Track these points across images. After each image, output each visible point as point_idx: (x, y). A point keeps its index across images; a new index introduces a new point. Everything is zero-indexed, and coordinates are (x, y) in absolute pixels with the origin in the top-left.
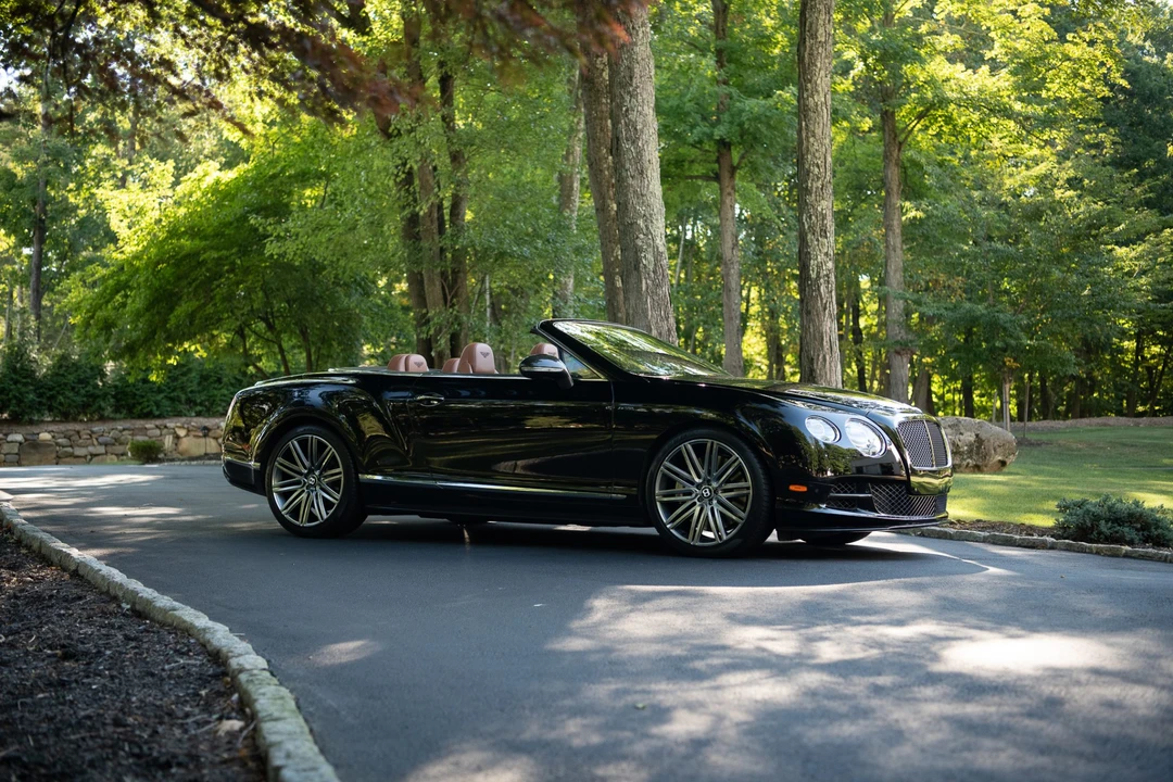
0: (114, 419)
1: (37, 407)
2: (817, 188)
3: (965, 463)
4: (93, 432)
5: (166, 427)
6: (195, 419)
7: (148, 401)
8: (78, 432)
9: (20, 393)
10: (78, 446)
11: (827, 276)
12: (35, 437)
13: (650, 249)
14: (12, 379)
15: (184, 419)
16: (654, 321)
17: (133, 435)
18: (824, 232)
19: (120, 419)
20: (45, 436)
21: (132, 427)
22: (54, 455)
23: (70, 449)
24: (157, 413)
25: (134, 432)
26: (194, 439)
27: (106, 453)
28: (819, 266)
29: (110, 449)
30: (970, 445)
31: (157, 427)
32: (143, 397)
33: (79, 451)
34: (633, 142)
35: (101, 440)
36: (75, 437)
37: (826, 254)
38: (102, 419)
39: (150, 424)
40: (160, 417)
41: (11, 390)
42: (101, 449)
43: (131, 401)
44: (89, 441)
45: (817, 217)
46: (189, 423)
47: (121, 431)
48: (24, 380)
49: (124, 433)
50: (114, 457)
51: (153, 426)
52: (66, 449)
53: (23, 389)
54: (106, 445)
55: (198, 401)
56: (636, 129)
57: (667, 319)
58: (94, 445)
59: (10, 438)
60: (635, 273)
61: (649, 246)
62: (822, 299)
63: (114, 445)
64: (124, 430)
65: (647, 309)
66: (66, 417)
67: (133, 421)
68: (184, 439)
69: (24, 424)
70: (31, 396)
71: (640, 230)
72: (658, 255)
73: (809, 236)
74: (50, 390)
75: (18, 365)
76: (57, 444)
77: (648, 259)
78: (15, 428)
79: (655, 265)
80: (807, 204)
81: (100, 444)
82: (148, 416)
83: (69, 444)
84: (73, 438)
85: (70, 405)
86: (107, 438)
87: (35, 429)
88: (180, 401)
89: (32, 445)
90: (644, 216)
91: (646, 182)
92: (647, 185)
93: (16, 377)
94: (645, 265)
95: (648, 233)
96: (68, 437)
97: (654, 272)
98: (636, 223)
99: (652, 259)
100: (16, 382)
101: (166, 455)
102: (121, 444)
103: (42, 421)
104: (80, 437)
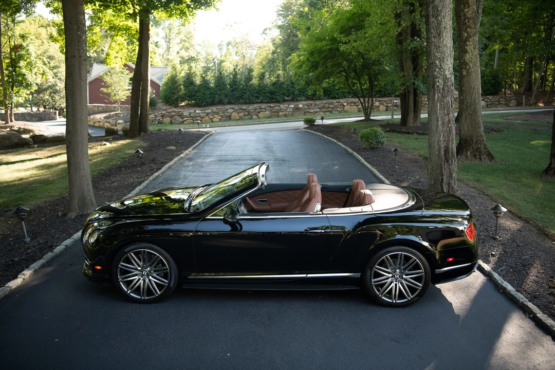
0: (324, 99)
1: (299, 95)
4: (316, 104)
5: (340, 102)
6: (350, 99)
7: (334, 93)
8: (311, 104)
9: (294, 91)
10: (311, 109)
12: (298, 106)
13: (441, 77)
15: (346, 99)
16: (440, 117)
20: (301, 106)
21: (329, 102)
22: (303, 112)
23: (308, 110)
24: (337, 97)
25: (329, 104)
26: (349, 106)
27: (320, 111)
31: (337, 102)
32: (333, 91)
33: (311, 111)
34: (436, 17)
35: (318, 107)
36: (310, 106)
38: (320, 99)
39: (334, 101)
40: (339, 98)
42: (318, 110)
43: (329, 93)
44: (315, 107)
46: (348, 101)
50: (322, 112)
54: (320, 109)
56: (438, 10)
57: (448, 114)
58: (316, 109)
59: (290, 106)
60: (432, 89)
63: (322, 108)
64: (326, 103)
65: (437, 110)
66: (308, 99)
67: (329, 100)
68: (346, 106)
69: (295, 101)
70: (297, 92)
71: (437, 66)
72: (445, 79)
76: (304, 108)
77: (440, 83)
78: (292, 103)
79: (444, 85)
81: (318, 108)
82: (334, 98)
83: (308, 108)
85: (309, 95)
86: (320, 106)
87: (297, 103)
88: (345, 93)
89: (297, 109)
90: (440, 58)
91: (442, 40)
92: (443, 41)
93: (292, 85)
94: (438, 86)
95: (441, 68)
96: (308, 106)
97: (442, 89)
98: (435, 62)
99: (442, 82)
100: (292, 87)
101: (340, 112)
102: (325, 108)
103: (301, 100)
104: (312, 106)
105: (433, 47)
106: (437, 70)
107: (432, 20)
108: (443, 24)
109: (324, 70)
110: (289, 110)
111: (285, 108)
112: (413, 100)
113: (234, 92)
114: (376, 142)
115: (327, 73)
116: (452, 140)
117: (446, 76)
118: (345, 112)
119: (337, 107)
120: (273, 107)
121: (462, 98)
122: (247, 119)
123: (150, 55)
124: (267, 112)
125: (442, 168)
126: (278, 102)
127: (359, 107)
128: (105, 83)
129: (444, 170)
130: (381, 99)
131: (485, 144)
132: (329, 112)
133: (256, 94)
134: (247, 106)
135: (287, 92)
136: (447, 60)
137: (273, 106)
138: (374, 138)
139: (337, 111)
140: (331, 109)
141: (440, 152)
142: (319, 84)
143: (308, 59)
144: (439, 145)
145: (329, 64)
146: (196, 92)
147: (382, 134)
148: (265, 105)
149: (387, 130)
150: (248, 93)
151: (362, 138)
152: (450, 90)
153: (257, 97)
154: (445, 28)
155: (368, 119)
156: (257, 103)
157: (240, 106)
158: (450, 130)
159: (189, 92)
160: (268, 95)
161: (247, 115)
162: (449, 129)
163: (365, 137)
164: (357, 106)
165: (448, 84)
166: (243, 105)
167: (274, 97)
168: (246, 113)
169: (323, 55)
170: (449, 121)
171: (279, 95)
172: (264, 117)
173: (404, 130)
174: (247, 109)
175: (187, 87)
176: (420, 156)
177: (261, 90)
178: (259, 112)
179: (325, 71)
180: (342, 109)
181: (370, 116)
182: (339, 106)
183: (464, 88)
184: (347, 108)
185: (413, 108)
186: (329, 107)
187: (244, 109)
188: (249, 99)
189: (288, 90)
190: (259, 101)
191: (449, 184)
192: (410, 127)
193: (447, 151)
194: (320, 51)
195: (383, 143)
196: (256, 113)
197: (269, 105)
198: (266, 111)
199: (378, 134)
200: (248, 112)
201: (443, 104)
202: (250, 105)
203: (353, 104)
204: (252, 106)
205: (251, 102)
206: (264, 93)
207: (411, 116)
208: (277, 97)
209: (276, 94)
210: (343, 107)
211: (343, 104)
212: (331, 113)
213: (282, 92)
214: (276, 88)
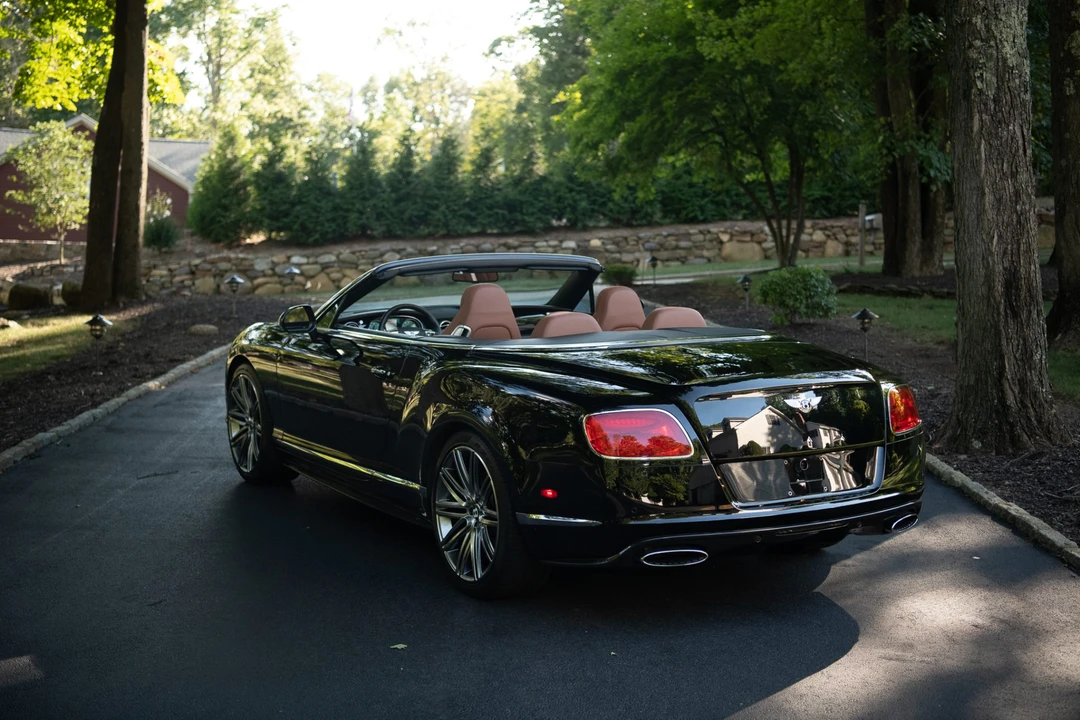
0: (659, 225)
1: (591, 214)
4: (640, 238)
5: (709, 232)
6: (740, 224)
7: (693, 206)
8: (626, 239)
9: (575, 201)
10: (626, 252)
12: (586, 244)
13: (991, 64)
14: (567, 187)
15: (728, 224)
16: (988, 182)
17: (677, 240)
19: (667, 225)
20: (595, 243)
21: (677, 232)
23: (617, 255)
24: (701, 218)
25: (678, 237)
26: (737, 244)
29: (655, 254)
31: (701, 232)
32: (688, 201)
33: (627, 257)
35: (647, 245)
36: (623, 244)
38: (651, 224)
39: (693, 230)
40: (705, 221)
41: (566, 199)
42: (647, 255)
43: (677, 206)
44: (636, 248)
46: (732, 228)
47: (666, 237)
49: (670, 238)
50: (659, 262)
51: (696, 231)
52: (614, 255)
53: (578, 197)
54: (651, 250)
55: (744, 204)
57: (1014, 175)
58: (639, 251)
59: (565, 245)
61: (989, 58)
63: (659, 250)
64: (669, 235)
65: (978, 162)
66: (616, 223)
67: (679, 226)
68: (727, 244)
69: (579, 231)
70: (584, 204)
71: (976, 33)
72: (1003, 70)
74: (603, 196)
76: (607, 251)
77: (986, 82)
78: (569, 235)
79: (998, 88)
81: (646, 250)
82: (693, 221)
83: (617, 250)
84: (620, 244)
85: (619, 212)
86: (652, 244)
87: (586, 236)
88: (724, 205)
89: (584, 251)
90: (985, 8)
93: (570, 185)
94: (981, 91)
95: (990, 35)
96: (616, 243)
97: (994, 101)
98: (970, 22)
99: (994, 80)
100: (571, 190)
101: (709, 260)
102: (666, 249)
103: (596, 228)
104: (627, 243)
106: (978, 43)
109: (653, 123)
111: (550, 250)
112: (918, 199)
113: (403, 204)
114: (807, 307)
115: (662, 129)
116: (1029, 250)
117: (1005, 60)
118: (725, 259)
119: (702, 248)
120: (515, 248)
121: (1063, 163)
123: (147, 75)
125: (998, 334)
126: (530, 232)
127: (765, 245)
128: (21, 175)
129: (1004, 342)
130: (828, 223)
132: (678, 259)
133: (467, 211)
134: (440, 243)
135: (555, 205)
136: (1008, 14)
137: (517, 243)
138: (799, 293)
139: (702, 257)
140: (682, 253)
141: (991, 288)
142: (643, 169)
143: (610, 93)
144: (987, 267)
145: (669, 103)
146: (293, 205)
147: (823, 282)
148: (492, 240)
149: (842, 287)
150: (443, 208)
151: (765, 294)
152: (1018, 102)
153: (471, 220)
156: (470, 235)
157: (420, 245)
158: (1019, 222)
159: (272, 203)
160: (500, 211)
162: (1019, 216)
163: (774, 290)
164: (760, 243)
165: (1011, 84)
166: (428, 242)
167: (519, 217)
169: (650, 81)
170: (1017, 194)
171: (533, 214)
173: (893, 286)
175: (266, 189)
177: (481, 199)
179: (658, 125)
180: (717, 251)
181: (793, 259)
182: (707, 244)
183: (1068, 136)
184: (728, 248)
185: (919, 224)
187: (432, 254)
188: (446, 225)
189: (559, 199)
190: (475, 230)
191: (1023, 383)
192: (913, 277)
193: (1012, 281)
194: (643, 69)
195: (827, 311)
197: (503, 241)
199: (813, 281)
201: (996, 143)
202: (450, 241)
203: (748, 238)
204: (454, 244)
205: (452, 233)
206: (491, 208)
207: (915, 246)
208: (526, 218)
209: (524, 211)
210: (719, 246)
211: (718, 238)
212: (683, 263)
213: (542, 204)
214: (525, 192)
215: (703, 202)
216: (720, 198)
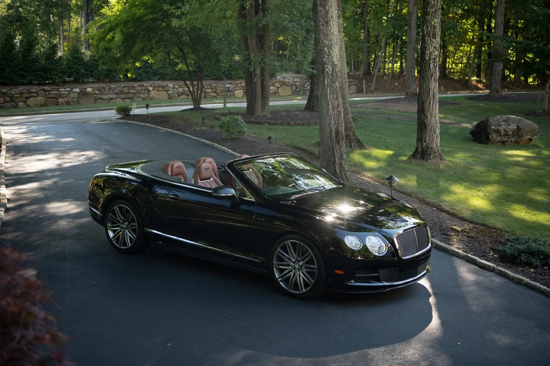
1: (86, 75)
2: (432, 12)
3: (510, 140)
4: (111, 88)
5: (143, 86)
6: (157, 82)
8: (104, 88)
9: (78, 69)
10: (104, 94)
11: (435, 59)
12: (85, 90)
13: (330, 63)
14: (73, 62)
15: (152, 82)
16: (330, 101)
18: (434, 36)
19: (123, 82)
20: (89, 90)
21: (128, 86)
22: (93, 99)
23: (100, 96)
24: (139, 79)
25: (129, 88)
26: (156, 92)
27: (117, 98)
28: (431, 54)
29: (118, 96)
30: (513, 131)
31: (139, 86)
33: (105, 97)
34: (324, 7)
35: (114, 91)
36: (103, 90)
37: (435, 47)
38: (115, 81)
39: (136, 85)
40: (141, 81)
41: (73, 68)
42: (115, 96)
44: (109, 92)
45: (431, 28)
46: (154, 84)
48: (79, 63)
49: (125, 88)
50: (120, 99)
51: (137, 85)
52: (98, 96)
53: (79, 67)
54: (117, 94)
55: (159, 73)
57: (337, 99)
58: (111, 94)
59: (74, 90)
60: (322, 75)
62: (431, 71)
63: (120, 94)
64: (124, 87)
65: (327, 94)
66: (99, 80)
67: (129, 83)
68: (152, 92)
69: (80, 84)
70: (82, 71)
71: (325, 53)
72: (334, 66)
73: (427, 38)
74: (91, 67)
75: (76, 56)
76: (95, 93)
77: (328, 69)
78: (76, 85)
79: (332, 71)
80: (427, 21)
81: (114, 94)
82: (135, 80)
83: (100, 93)
85: (100, 75)
86: (117, 91)
87: (84, 86)
88: (150, 73)
89: (84, 94)
90: (328, 45)
91: (330, 28)
92: (330, 30)
93: (75, 61)
94: (327, 72)
95: (329, 55)
96: (100, 90)
97: (331, 75)
98: (323, 49)
99: (331, 68)
100: (76, 64)
101: (144, 99)
102: (123, 94)
103: (88, 82)
104: (105, 90)
105: (321, 35)
106: (326, 56)
107: (320, 8)
108: (330, 14)
110: (72, 95)
111: (67, 93)
114: (237, 132)
117: (334, 62)
118: (151, 99)
119: (140, 93)
120: (48, 91)
122: (9, 108)
124: (40, 98)
125: (333, 149)
126: (57, 85)
127: (169, 92)
131: (353, 131)
132: (129, 98)
133: (21, 72)
134: (8, 88)
135: (67, 70)
136: (335, 48)
137: (49, 89)
138: (234, 127)
139: (140, 97)
140: (131, 95)
148: (36, 87)
150: (8, 70)
152: (338, 75)
153: (24, 77)
154: (332, 17)
155: (197, 108)
156: (23, 84)
160: (40, 73)
161: (9, 102)
163: (225, 126)
164: (167, 91)
165: (336, 70)
167: (49, 76)
168: (8, 99)
171: (56, 75)
172: (36, 105)
173: (252, 119)
174: (9, 92)
176: (287, 146)
178: (27, 98)
180: (147, 95)
181: (199, 103)
182: (143, 92)
184: (153, 93)
185: (260, 95)
186: (128, 93)
187: (5, 92)
188: (10, 79)
189: (70, 68)
190: (26, 82)
195: (244, 133)
196: (24, 99)
197: (41, 87)
198: (38, 96)
199: (239, 123)
200: (11, 97)
201: (332, 88)
202: (13, 87)
203: (162, 89)
204: (16, 88)
205: (13, 83)
206: (35, 71)
207: (259, 103)
208: (53, 76)
209: (52, 73)
210: (148, 92)
211: (148, 88)
212: (132, 100)
213: (60, 70)
214: (52, 63)
215: (140, 72)
216: (148, 70)
